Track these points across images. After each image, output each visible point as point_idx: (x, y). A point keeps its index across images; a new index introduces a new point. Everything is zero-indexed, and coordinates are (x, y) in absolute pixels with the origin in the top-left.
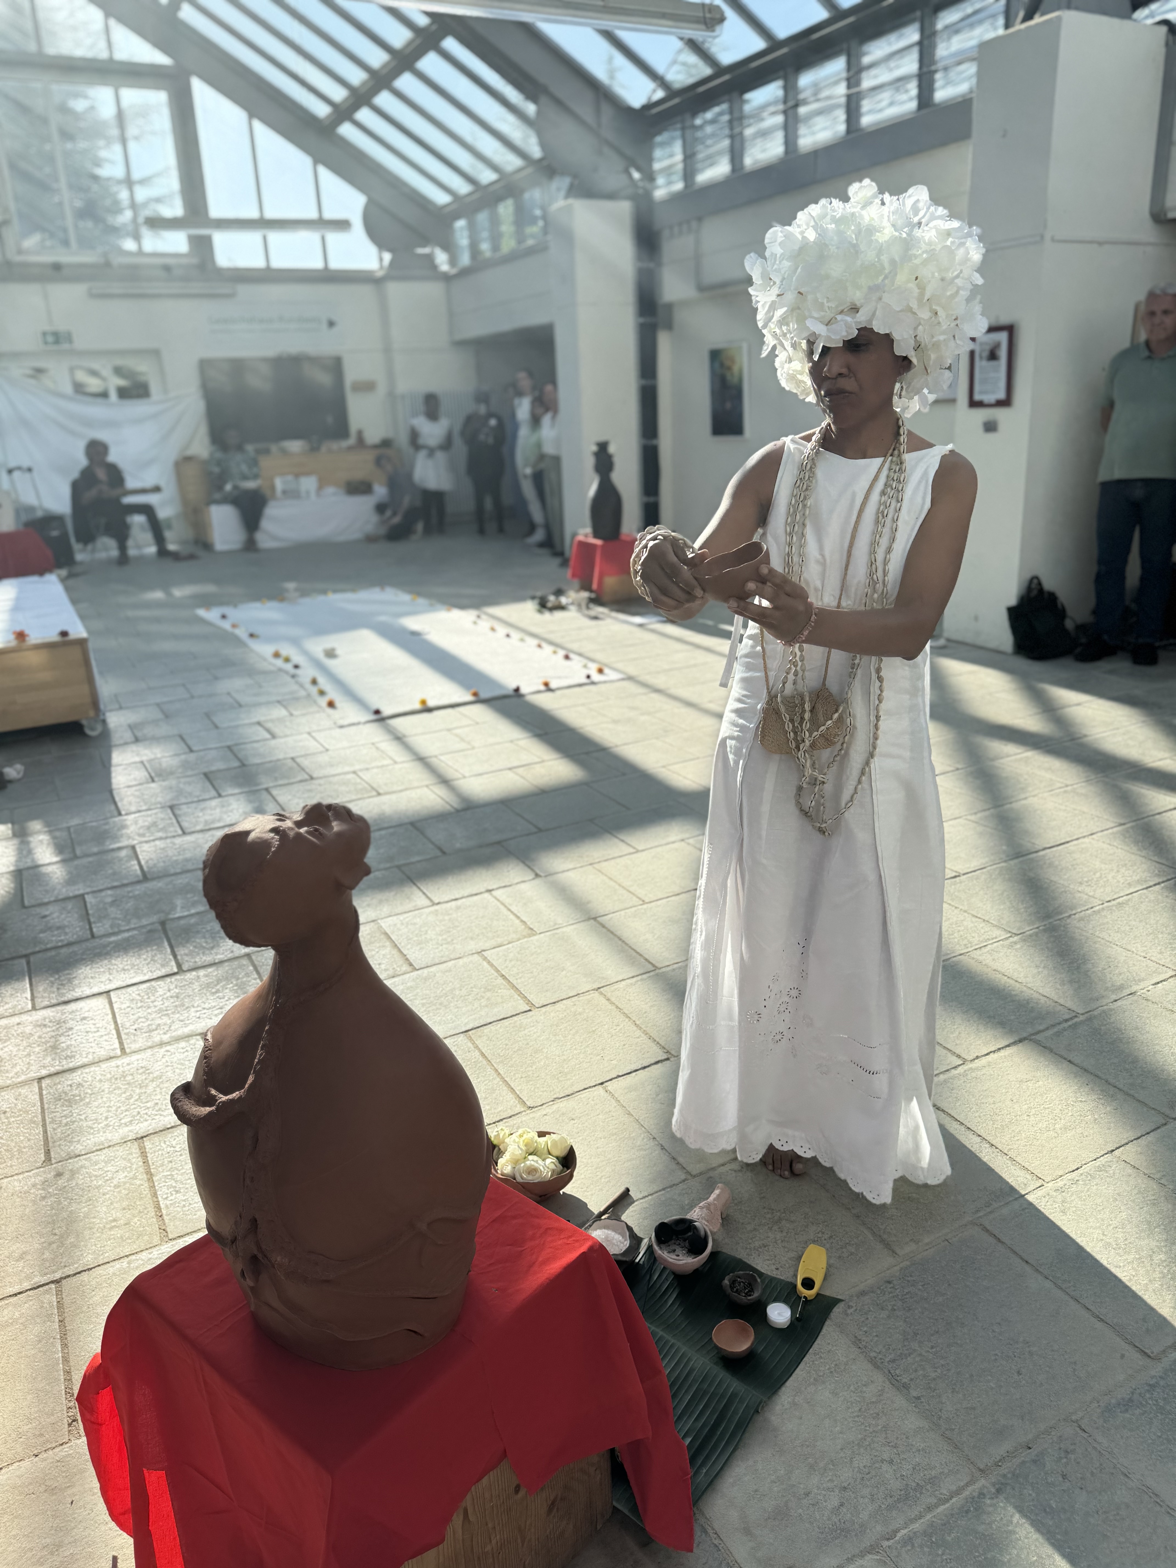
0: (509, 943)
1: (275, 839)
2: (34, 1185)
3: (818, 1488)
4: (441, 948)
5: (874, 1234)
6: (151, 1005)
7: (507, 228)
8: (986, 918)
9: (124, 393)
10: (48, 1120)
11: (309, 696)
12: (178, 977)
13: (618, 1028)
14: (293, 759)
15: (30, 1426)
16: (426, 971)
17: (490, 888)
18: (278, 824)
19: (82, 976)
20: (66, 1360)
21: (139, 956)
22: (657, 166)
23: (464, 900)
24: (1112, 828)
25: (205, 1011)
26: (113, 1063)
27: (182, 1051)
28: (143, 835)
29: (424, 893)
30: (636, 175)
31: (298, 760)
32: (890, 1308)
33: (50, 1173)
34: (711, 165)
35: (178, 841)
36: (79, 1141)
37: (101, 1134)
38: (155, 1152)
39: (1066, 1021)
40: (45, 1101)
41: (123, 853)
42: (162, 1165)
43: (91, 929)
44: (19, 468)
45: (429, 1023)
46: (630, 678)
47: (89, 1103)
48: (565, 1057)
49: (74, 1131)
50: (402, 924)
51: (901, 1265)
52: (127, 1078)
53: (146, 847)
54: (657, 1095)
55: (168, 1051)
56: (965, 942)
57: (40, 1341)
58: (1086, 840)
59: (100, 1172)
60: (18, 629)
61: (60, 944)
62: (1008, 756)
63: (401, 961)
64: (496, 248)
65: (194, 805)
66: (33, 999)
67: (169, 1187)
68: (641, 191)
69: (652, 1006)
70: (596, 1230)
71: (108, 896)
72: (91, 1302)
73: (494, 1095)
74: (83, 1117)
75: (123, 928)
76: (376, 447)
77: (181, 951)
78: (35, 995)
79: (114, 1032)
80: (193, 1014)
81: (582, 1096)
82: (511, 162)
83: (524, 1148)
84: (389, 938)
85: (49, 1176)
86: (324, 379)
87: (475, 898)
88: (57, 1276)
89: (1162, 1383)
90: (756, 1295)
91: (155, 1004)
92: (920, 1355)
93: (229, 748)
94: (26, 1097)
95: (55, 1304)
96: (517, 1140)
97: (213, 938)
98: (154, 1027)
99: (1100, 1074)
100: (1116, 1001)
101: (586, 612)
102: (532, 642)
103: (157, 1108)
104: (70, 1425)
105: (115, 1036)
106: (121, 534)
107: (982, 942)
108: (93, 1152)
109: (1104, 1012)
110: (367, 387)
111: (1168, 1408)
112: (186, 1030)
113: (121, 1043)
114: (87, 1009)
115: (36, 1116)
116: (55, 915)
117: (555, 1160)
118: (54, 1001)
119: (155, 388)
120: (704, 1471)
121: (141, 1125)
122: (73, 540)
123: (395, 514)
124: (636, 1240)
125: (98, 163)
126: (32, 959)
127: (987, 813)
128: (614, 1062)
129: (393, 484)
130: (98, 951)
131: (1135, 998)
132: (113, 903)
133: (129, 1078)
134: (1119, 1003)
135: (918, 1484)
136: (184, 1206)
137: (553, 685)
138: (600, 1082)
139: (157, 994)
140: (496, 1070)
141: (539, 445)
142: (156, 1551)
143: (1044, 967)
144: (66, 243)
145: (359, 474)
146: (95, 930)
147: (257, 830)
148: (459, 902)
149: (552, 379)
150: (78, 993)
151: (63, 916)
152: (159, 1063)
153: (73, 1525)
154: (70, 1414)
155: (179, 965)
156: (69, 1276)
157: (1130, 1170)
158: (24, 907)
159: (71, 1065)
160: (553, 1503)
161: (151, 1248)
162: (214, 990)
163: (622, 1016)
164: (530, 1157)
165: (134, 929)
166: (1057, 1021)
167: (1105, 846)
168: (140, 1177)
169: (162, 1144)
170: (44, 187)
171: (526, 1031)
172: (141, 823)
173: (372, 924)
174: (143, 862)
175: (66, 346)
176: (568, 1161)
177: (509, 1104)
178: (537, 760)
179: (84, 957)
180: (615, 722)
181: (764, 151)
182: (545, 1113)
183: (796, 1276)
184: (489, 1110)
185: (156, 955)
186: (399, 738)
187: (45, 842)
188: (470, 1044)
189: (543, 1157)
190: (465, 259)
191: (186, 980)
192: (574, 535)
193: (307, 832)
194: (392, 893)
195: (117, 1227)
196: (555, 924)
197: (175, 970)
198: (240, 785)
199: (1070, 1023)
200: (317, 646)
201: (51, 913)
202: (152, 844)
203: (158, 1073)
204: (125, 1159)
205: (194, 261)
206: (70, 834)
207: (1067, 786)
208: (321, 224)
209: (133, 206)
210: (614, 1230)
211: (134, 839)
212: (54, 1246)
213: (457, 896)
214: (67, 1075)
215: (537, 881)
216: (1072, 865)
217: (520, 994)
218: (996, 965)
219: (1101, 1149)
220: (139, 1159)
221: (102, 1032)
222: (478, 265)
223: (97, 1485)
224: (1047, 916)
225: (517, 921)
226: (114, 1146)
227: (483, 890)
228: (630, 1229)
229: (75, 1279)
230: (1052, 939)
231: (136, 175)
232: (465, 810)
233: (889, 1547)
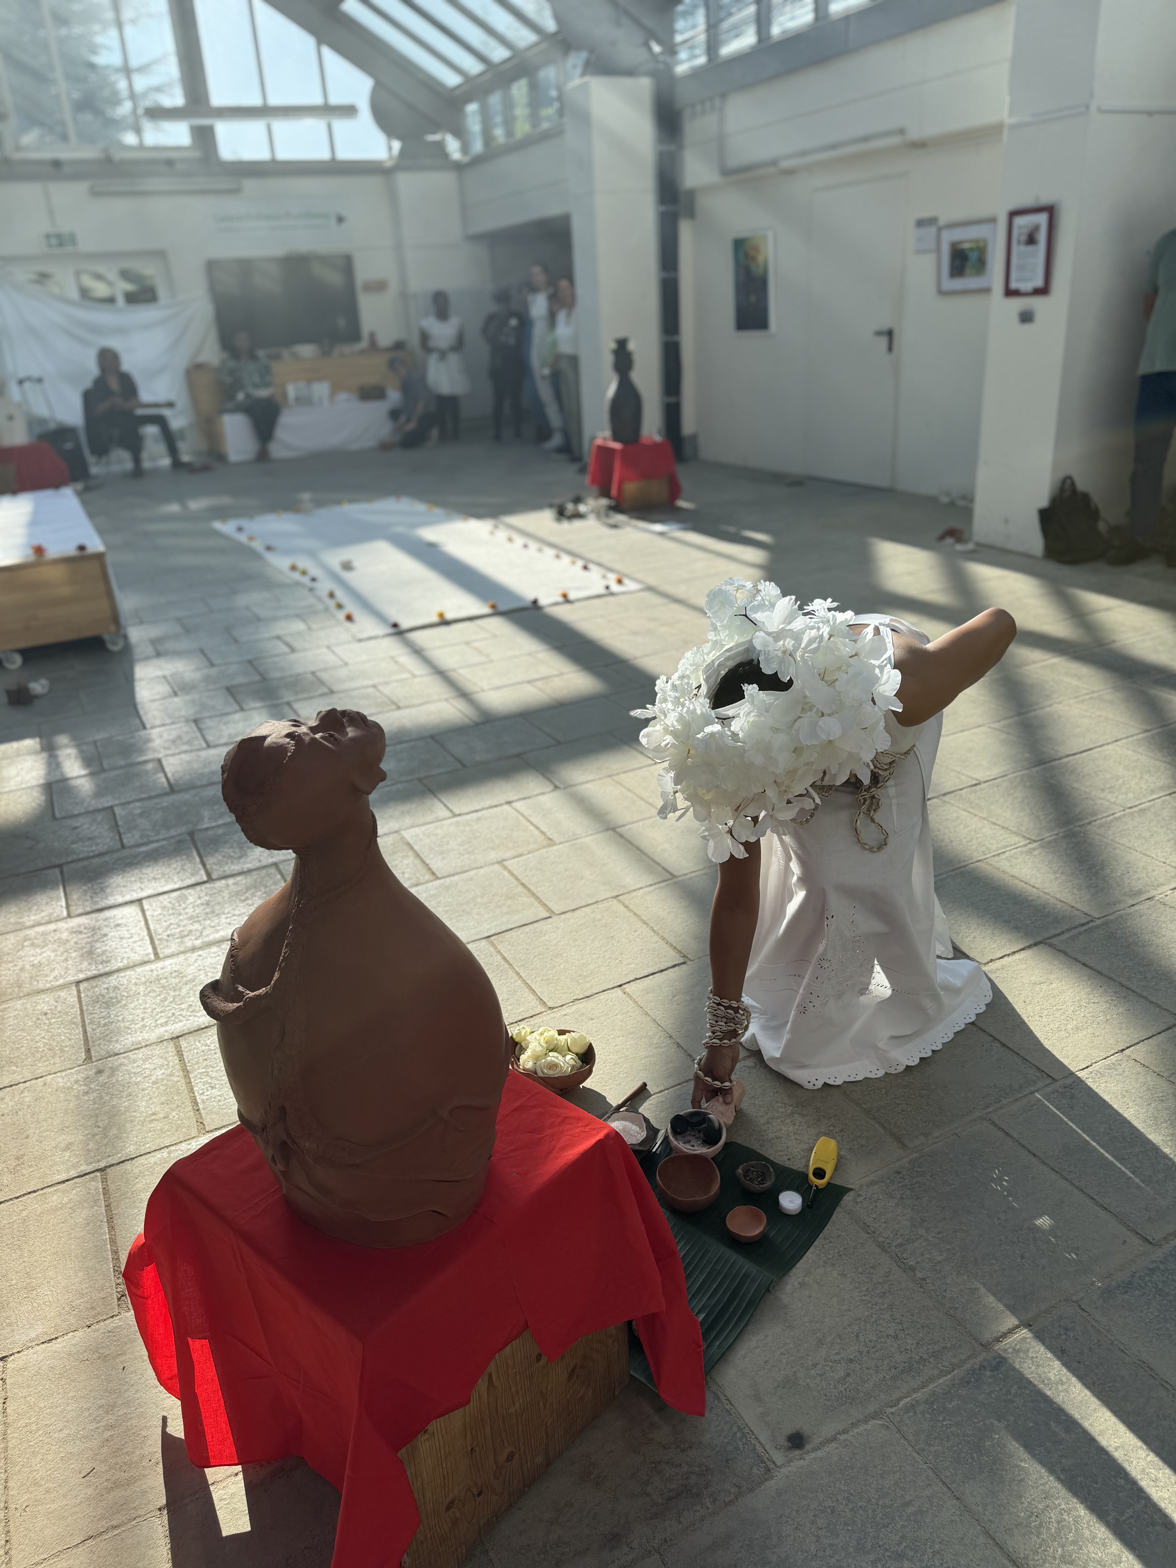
0: (529, 853)
1: (290, 743)
2: (77, 1082)
3: (826, 1360)
4: (462, 858)
5: (884, 1127)
6: (183, 912)
7: (521, 111)
8: (1006, 825)
9: (132, 299)
10: (87, 1021)
11: (327, 610)
12: (208, 885)
13: (637, 934)
14: (313, 673)
15: (82, 1300)
16: (448, 880)
17: (510, 799)
18: (294, 729)
19: (114, 885)
20: (113, 1241)
21: (169, 865)
22: (679, 38)
23: (484, 812)
24: (1137, 734)
25: (235, 917)
26: (147, 967)
27: (214, 955)
28: (168, 748)
29: (445, 805)
30: (657, 48)
31: (318, 674)
32: (899, 1196)
33: (91, 1070)
34: (737, 36)
35: (204, 754)
36: (117, 1041)
37: (138, 1034)
38: (190, 1051)
39: (1083, 925)
40: (84, 1003)
41: (150, 766)
42: (198, 1063)
43: (121, 839)
44: (29, 379)
45: (453, 929)
46: (650, 589)
47: (125, 1005)
48: (584, 961)
49: (112, 1032)
50: (424, 835)
51: (911, 1157)
52: (161, 982)
53: (172, 760)
54: (674, 997)
55: (200, 956)
56: (983, 849)
57: (88, 1224)
58: (1110, 746)
59: (139, 1070)
60: (36, 543)
61: (91, 854)
62: (1034, 662)
63: (424, 871)
64: (509, 133)
65: (217, 719)
66: (68, 906)
67: (204, 1083)
68: (661, 66)
69: (670, 913)
70: (614, 1122)
71: (137, 808)
72: (135, 1189)
73: (516, 996)
74: (120, 1018)
75: (152, 839)
76: (388, 349)
77: (210, 861)
78: (70, 903)
79: (147, 938)
80: (224, 921)
81: (601, 997)
82: (524, 37)
83: (545, 1045)
84: (411, 847)
85: (90, 1073)
86: (335, 279)
87: (495, 810)
88: (102, 1164)
89: (1162, 1267)
90: (768, 1184)
91: (187, 910)
92: (926, 1240)
93: (250, 662)
94: (65, 999)
95: (101, 1190)
96: (538, 1038)
97: (241, 848)
98: (186, 933)
99: (1114, 976)
100: (1133, 905)
101: (606, 520)
102: (550, 552)
103: (191, 1010)
104: (119, 1299)
105: (149, 942)
106: (135, 446)
107: (1001, 848)
108: (131, 1051)
109: (1121, 916)
110: (380, 286)
111: (1167, 1290)
112: (218, 936)
113: (154, 948)
114: (120, 916)
115: (76, 1018)
116: (86, 826)
117: (574, 1056)
118: (88, 909)
119: (162, 292)
120: (717, 1344)
121: (176, 1026)
122: (86, 452)
123: (408, 420)
124: (652, 1131)
125: (94, 49)
126: (65, 868)
127: (1010, 721)
128: (632, 966)
129: (406, 388)
130: (128, 861)
131: (1153, 902)
132: (141, 815)
133: (163, 981)
134: (1136, 908)
135: (921, 1357)
136: (220, 1100)
137: (572, 596)
138: (618, 984)
139: (188, 902)
140: (518, 974)
141: (555, 344)
142: (202, 1411)
143: (1062, 873)
144: (64, 138)
145: (371, 380)
146: (125, 841)
147: (273, 736)
148: (480, 814)
149: (569, 275)
150: (111, 901)
151: (94, 827)
152: (192, 967)
153: (125, 1388)
154: (119, 1290)
155: (208, 874)
156: (113, 1165)
157: (1139, 1069)
158: (54, 818)
159: (107, 969)
160: (573, 1370)
161: (189, 1139)
162: (243, 898)
163: (640, 922)
164: (551, 1054)
165: (164, 839)
166: (1073, 926)
167: (1129, 753)
168: (177, 1074)
169: (197, 1043)
170: (41, 78)
171: (547, 937)
172: (165, 736)
173: (395, 835)
174: (169, 775)
175: (69, 249)
176: (587, 1057)
177: (530, 1005)
178: (556, 673)
179: (116, 866)
180: (635, 633)
181: (792, 19)
182: (565, 1013)
183: (807, 1166)
184: (511, 1010)
185: (185, 864)
186: (418, 652)
187: (73, 756)
188: (492, 949)
189: (564, 1053)
190: (478, 147)
191: (216, 889)
192: (593, 438)
193: (322, 737)
194: (414, 805)
195: (157, 1120)
196: (574, 835)
197: (205, 878)
198: (262, 699)
199: (1086, 927)
200: (334, 559)
201: (82, 825)
202: (178, 757)
203: (191, 976)
204: (162, 1057)
205: (197, 154)
206: (97, 747)
207: (1093, 692)
208: (327, 110)
209: (133, 96)
210: (632, 1122)
211: (159, 752)
212: (97, 1137)
213: (478, 808)
214: (103, 979)
215: (556, 793)
216: (1095, 772)
217: (541, 902)
218: (1014, 871)
219: (1112, 1048)
220: (176, 1057)
221: (136, 938)
222: (491, 153)
223: (145, 1353)
224: (1068, 823)
225: (536, 832)
226: (150, 1045)
227: (503, 801)
228: (646, 1120)
229: (118, 1168)
230: (1071, 846)
231: (134, 63)
232: (484, 723)
233: (892, 1413)
